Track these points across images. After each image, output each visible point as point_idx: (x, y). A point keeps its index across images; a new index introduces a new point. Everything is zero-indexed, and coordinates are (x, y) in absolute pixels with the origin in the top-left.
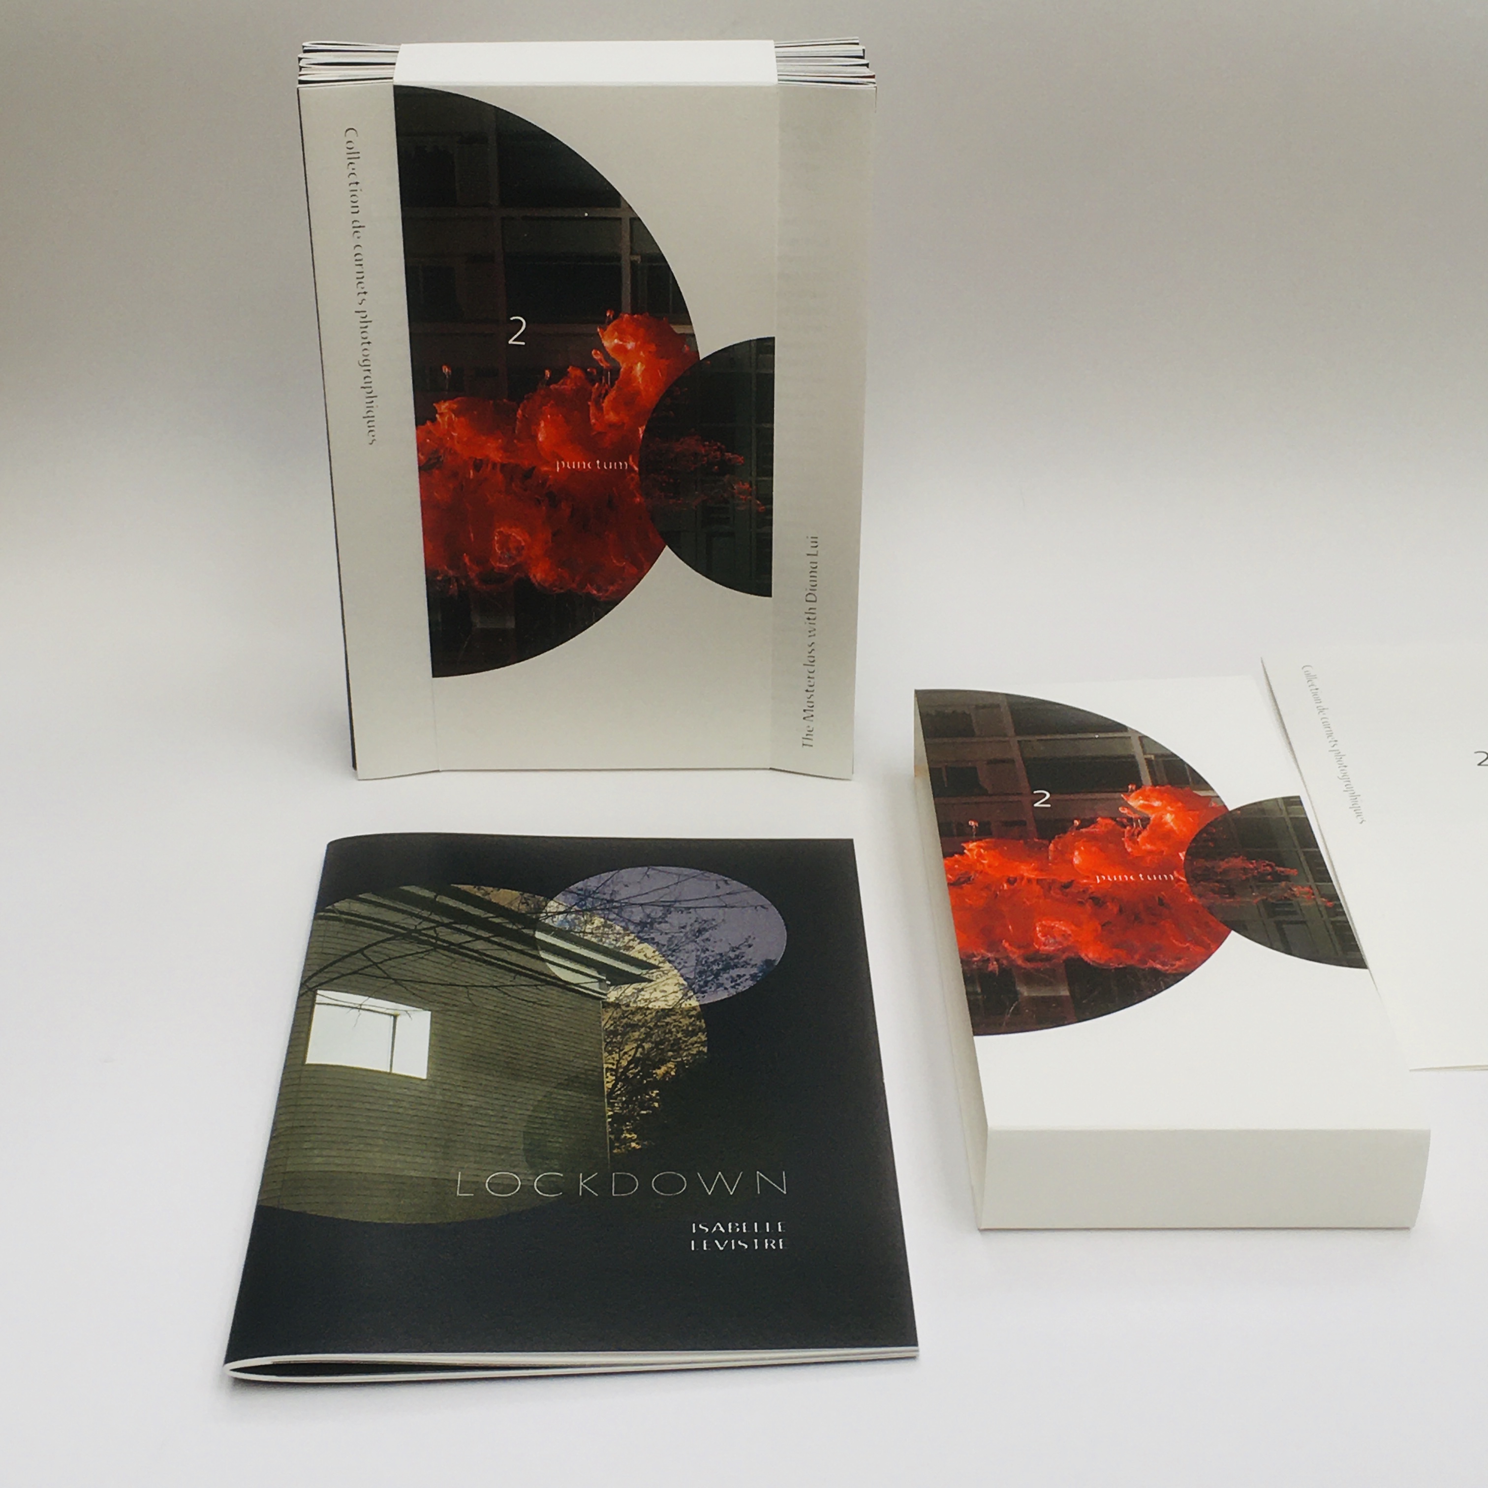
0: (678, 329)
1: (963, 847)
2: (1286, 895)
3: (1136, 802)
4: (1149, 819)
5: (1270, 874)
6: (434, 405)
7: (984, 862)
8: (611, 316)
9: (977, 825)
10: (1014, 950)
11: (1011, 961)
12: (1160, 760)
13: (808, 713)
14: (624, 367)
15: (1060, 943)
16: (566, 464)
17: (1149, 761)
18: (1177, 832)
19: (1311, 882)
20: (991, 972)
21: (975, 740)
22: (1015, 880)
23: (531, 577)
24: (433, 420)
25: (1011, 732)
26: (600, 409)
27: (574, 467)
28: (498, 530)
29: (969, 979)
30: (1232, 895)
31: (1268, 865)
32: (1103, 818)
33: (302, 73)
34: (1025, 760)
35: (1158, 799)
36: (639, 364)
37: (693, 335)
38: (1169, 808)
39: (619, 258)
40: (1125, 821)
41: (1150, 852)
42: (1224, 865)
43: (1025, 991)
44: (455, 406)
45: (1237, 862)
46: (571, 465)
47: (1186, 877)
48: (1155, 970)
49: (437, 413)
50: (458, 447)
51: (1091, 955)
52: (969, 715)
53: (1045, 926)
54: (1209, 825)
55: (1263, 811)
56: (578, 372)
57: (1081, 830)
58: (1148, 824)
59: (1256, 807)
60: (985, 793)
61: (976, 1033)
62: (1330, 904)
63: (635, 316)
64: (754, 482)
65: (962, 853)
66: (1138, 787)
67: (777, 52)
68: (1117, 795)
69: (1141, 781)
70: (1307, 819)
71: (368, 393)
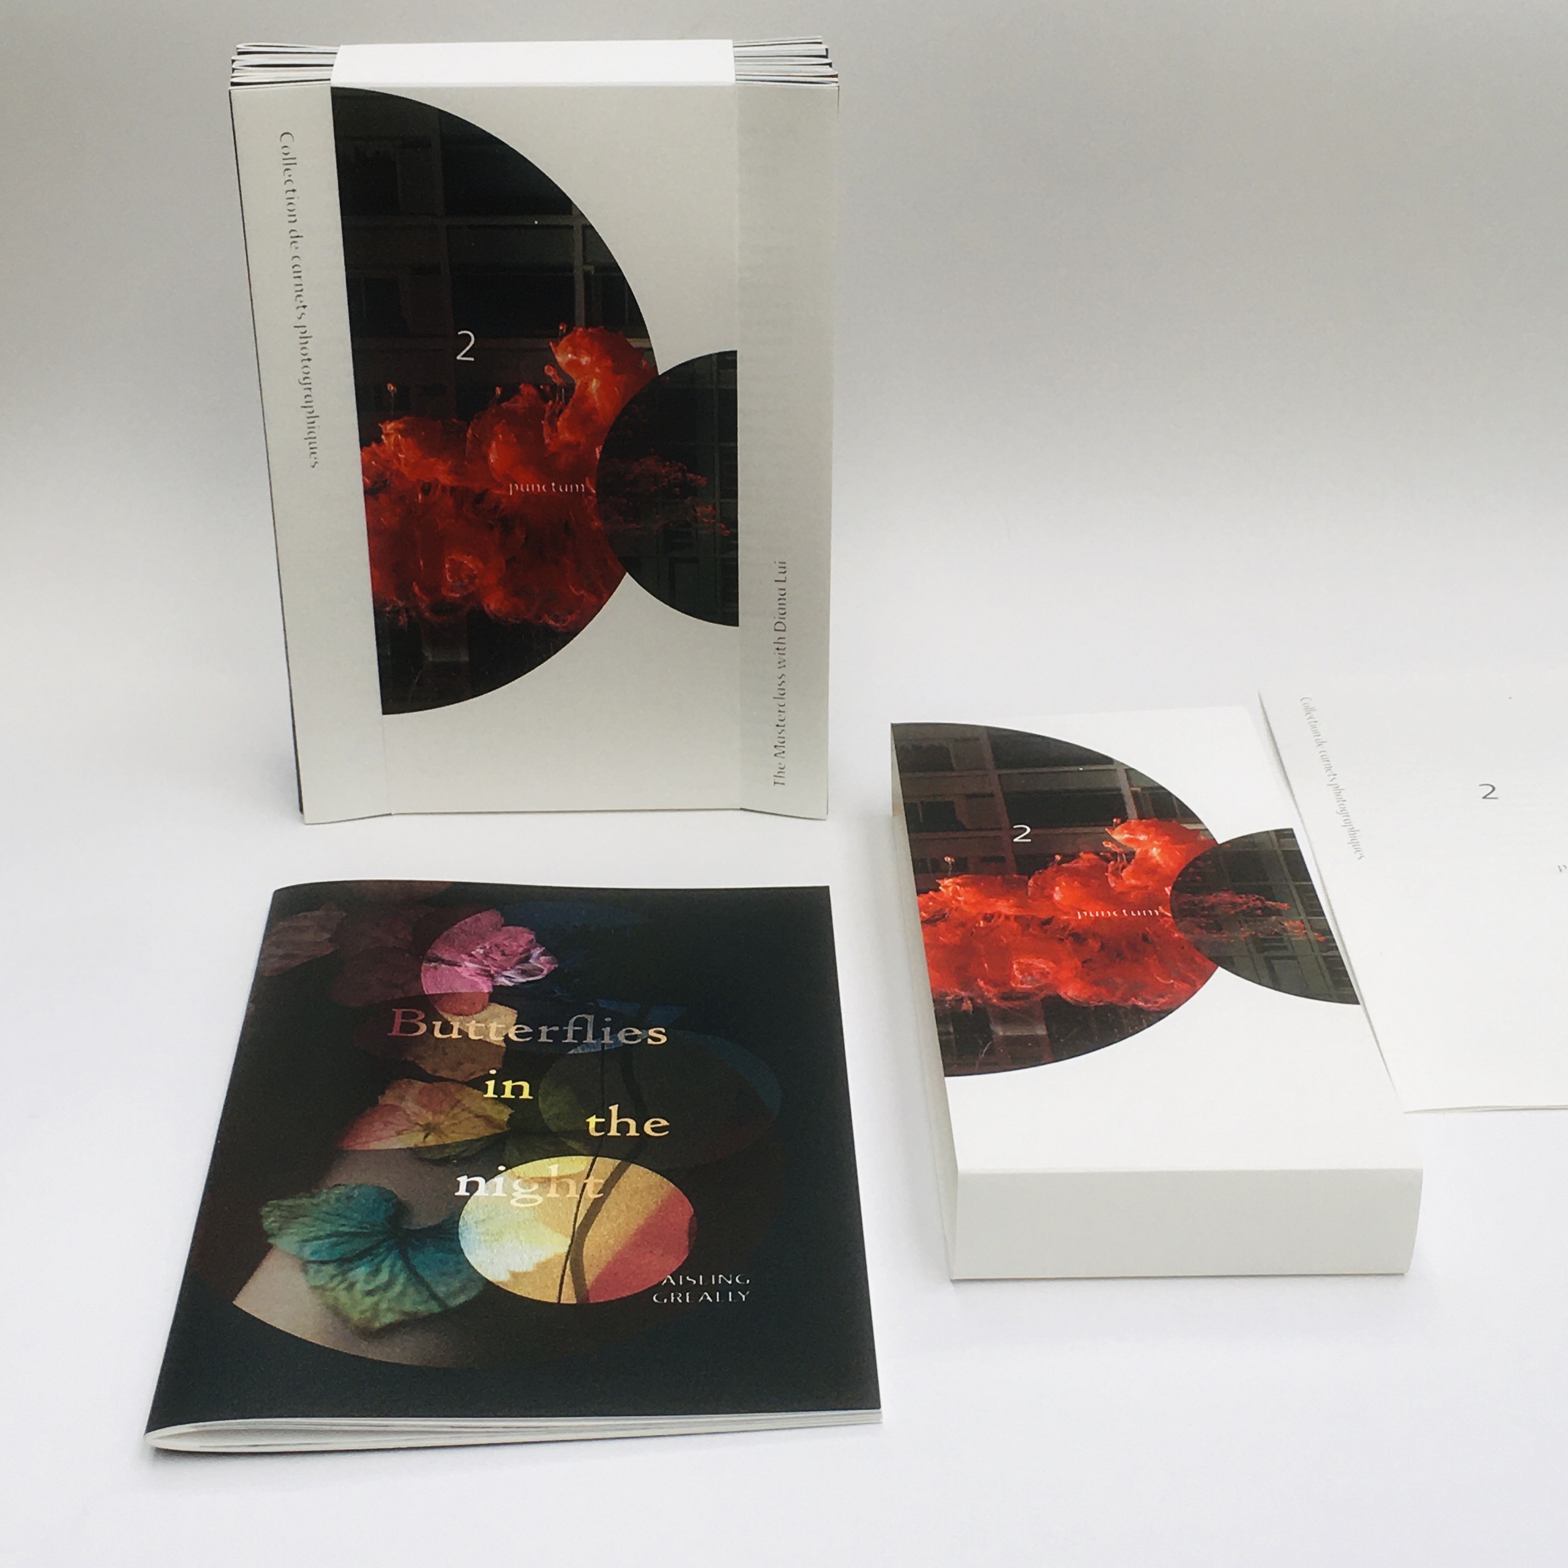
0: (635, 343)
1: (938, 883)
2: (1276, 930)
3: (1120, 836)
4: (1134, 853)
5: (1260, 908)
6: (380, 425)
7: (959, 898)
8: (564, 331)
9: (953, 860)
10: (990, 988)
11: (987, 1001)
12: (1147, 793)
13: (780, 748)
14: (578, 383)
15: (1038, 981)
16: (519, 487)
17: (1135, 795)
18: (1164, 866)
19: (1303, 917)
20: (965, 1011)
21: (953, 774)
22: (992, 916)
23: (485, 606)
24: (379, 441)
25: (990, 765)
26: (554, 428)
27: (528, 490)
28: (449, 557)
29: (940, 1019)
30: (1220, 929)
31: (1257, 899)
32: (1085, 853)
33: (234, 75)
34: (1005, 795)
35: (1144, 833)
36: (595, 381)
37: (651, 349)
38: (1155, 842)
39: (571, 268)
40: (1109, 855)
41: (1134, 887)
42: (1211, 899)
43: (999, 1031)
44: (401, 426)
45: (1226, 896)
46: (525, 488)
47: (1172, 911)
48: (1135, 1006)
49: (382, 433)
50: (405, 470)
51: (1070, 993)
52: (947, 749)
53: (1022, 964)
54: (1196, 859)
55: (1254, 845)
56: (533, 391)
57: (1063, 865)
58: (1133, 858)
59: (1247, 840)
60: (961, 828)
61: (947, 1074)
62: (1322, 939)
63: (590, 330)
64: (717, 506)
65: (937, 890)
66: (1123, 822)
67: (734, 52)
68: (1101, 829)
69: (1126, 814)
70: (1299, 852)
71: (310, 413)
